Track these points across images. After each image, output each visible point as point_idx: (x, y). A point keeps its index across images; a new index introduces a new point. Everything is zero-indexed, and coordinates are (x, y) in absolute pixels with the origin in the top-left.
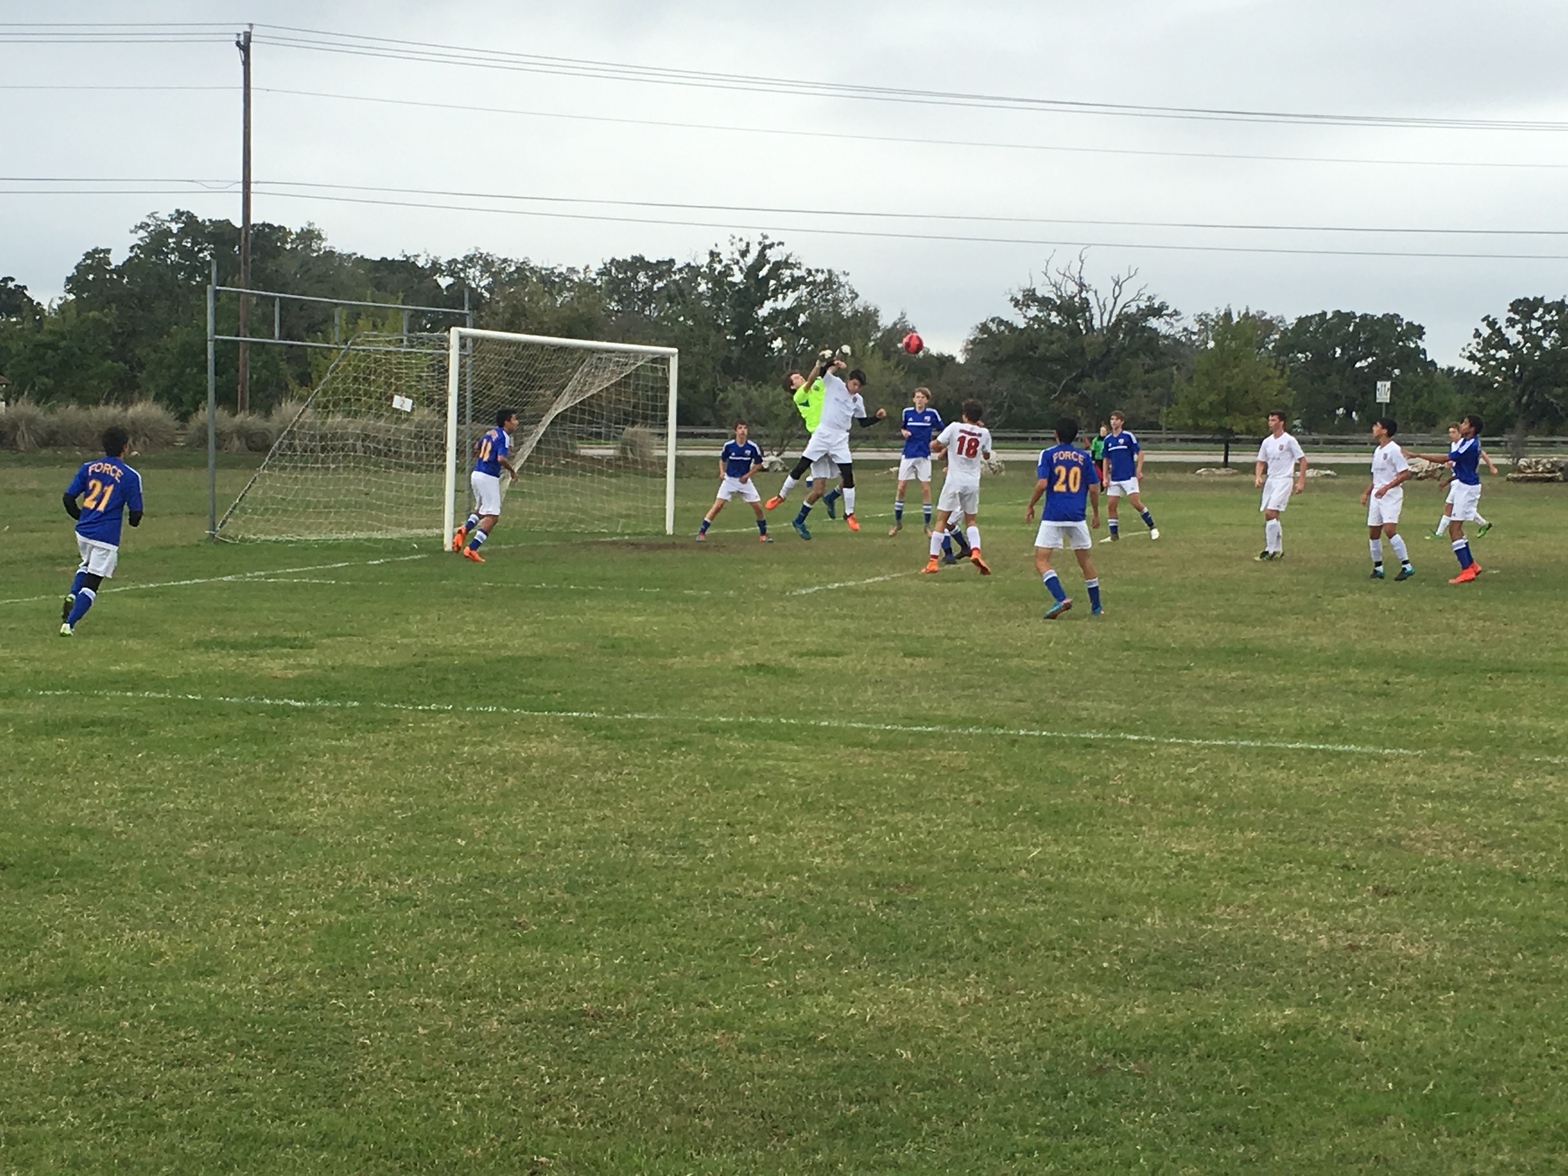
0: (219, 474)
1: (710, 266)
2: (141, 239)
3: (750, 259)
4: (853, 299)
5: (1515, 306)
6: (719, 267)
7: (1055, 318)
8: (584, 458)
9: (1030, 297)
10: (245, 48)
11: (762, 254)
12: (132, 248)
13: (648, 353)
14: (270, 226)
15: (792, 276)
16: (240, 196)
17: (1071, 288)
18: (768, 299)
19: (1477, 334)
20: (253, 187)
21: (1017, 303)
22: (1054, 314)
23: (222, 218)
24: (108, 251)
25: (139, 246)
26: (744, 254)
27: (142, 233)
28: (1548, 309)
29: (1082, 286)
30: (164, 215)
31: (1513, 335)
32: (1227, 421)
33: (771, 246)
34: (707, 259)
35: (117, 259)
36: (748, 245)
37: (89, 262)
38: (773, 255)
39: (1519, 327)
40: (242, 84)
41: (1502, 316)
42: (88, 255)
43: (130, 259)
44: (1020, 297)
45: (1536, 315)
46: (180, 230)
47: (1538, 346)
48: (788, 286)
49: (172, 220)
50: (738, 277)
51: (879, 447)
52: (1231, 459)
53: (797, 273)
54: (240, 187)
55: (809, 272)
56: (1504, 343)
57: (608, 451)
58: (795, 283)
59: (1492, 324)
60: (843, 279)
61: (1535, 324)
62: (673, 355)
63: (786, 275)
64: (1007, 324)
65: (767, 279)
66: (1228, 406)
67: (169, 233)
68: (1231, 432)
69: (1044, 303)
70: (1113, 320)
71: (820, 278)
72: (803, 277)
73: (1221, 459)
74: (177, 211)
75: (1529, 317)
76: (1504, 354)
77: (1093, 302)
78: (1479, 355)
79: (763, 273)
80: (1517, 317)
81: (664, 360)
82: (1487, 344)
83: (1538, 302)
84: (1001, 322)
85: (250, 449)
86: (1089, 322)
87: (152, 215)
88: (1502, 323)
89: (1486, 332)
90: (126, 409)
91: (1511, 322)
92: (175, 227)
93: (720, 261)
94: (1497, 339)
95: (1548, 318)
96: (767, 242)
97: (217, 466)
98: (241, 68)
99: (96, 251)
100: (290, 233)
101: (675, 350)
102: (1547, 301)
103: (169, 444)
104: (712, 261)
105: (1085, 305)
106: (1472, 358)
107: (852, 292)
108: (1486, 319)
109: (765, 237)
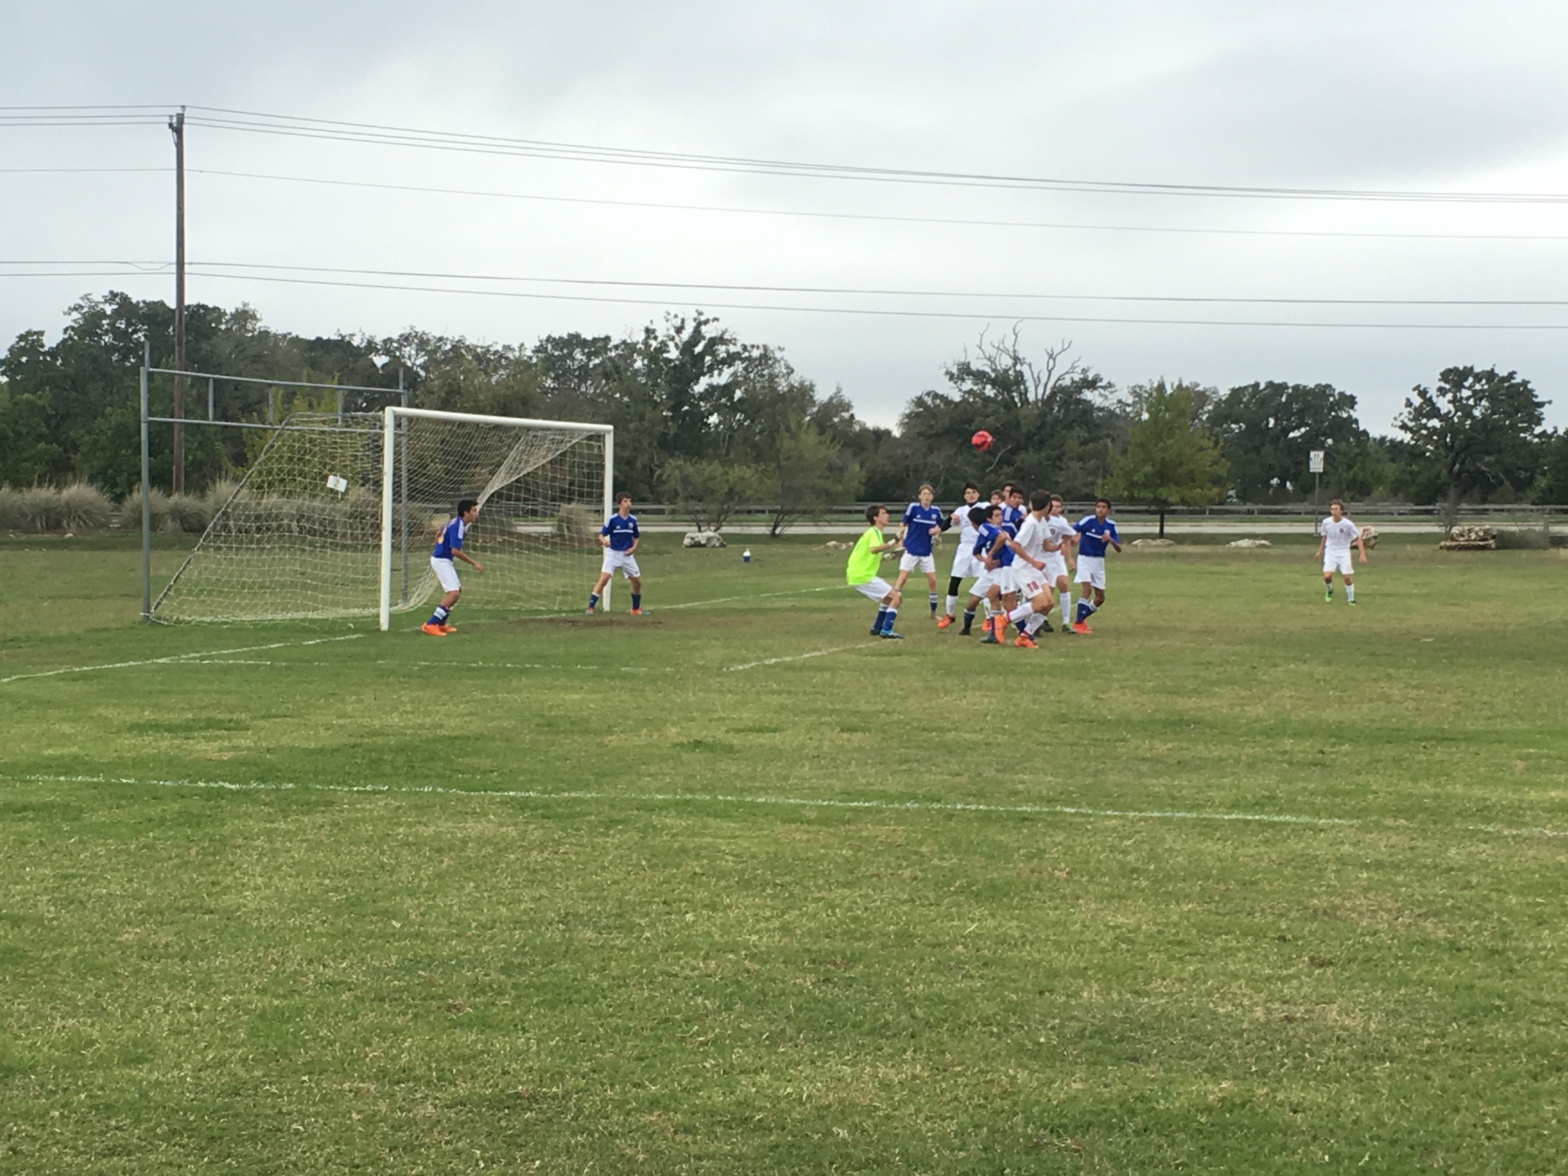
0: (155, 555)
1: (646, 343)
2: (75, 321)
3: (686, 335)
4: (789, 374)
5: (1445, 376)
6: (654, 344)
7: (990, 391)
8: (520, 535)
9: (965, 371)
10: (178, 130)
11: (697, 331)
12: (66, 330)
13: (582, 430)
14: (204, 307)
15: (727, 352)
16: (174, 277)
17: (1005, 362)
18: (704, 374)
19: (1409, 404)
20: (187, 268)
21: (952, 377)
22: (989, 387)
23: (156, 300)
24: (41, 333)
25: (73, 328)
26: (679, 330)
27: (76, 315)
28: (1478, 378)
29: (1016, 360)
30: (97, 297)
31: (1444, 404)
32: (1163, 493)
33: (706, 322)
34: (642, 336)
35: (51, 341)
36: (683, 321)
37: (22, 344)
38: (709, 331)
39: (1450, 396)
40: (175, 166)
41: (1433, 384)
42: (21, 338)
43: (64, 341)
44: (955, 370)
45: (1467, 384)
46: (114, 311)
47: (1468, 414)
48: (723, 362)
49: (106, 301)
50: (673, 354)
51: (816, 522)
52: (1167, 530)
53: (732, 349)
54: (174, 268)
55: (745, 348)
56: (1435, 412)
57: (546, 528)
58: (731, 359)
59: (1423, 393)
60: (778, 355)
61: (1465, 393)
62: (609, 432)
63: (722, 350)
64: (943, 398)
65: (702, 355)
66: (1163, 477)
67: (103, 315)
68: (1165, 502)
69: (979, 376)
70: (1048, 392)
71: (756, 353)
72: (738, 353)
73: (1157, 530)
74: (111, 292)
75: (1459, 386)
76: (1435, 423)
77: (1027, 376)
78: (1411, 424)
79: (698, 349)
80: (1447, 386)
81: (599, 437)
82: (1418, 413)
83: (1468, 372)
84: (936, 396)
85: (185, 530)
86: (1023, 395)
87: (86, 297)
88: (1432, 393)
89: (1417, 401)
90: (59, 493)
91: (1442, 391)
92: (109, 309)
93: (656, 338)
94: (1428, 409)
95: (1478, 387)
96: (703, 318)
97: (153, 546)
98: (174, 149)
99: (29, 333)
100: (225, 314)
101: (610, 427)
102: (1477, 370)
103: (105, 526)
104: (648, 338)
105: (1020, 378)
106: (1404, 427)
107: (788, 367)
108: (1417, 388)
109: (701, 314)
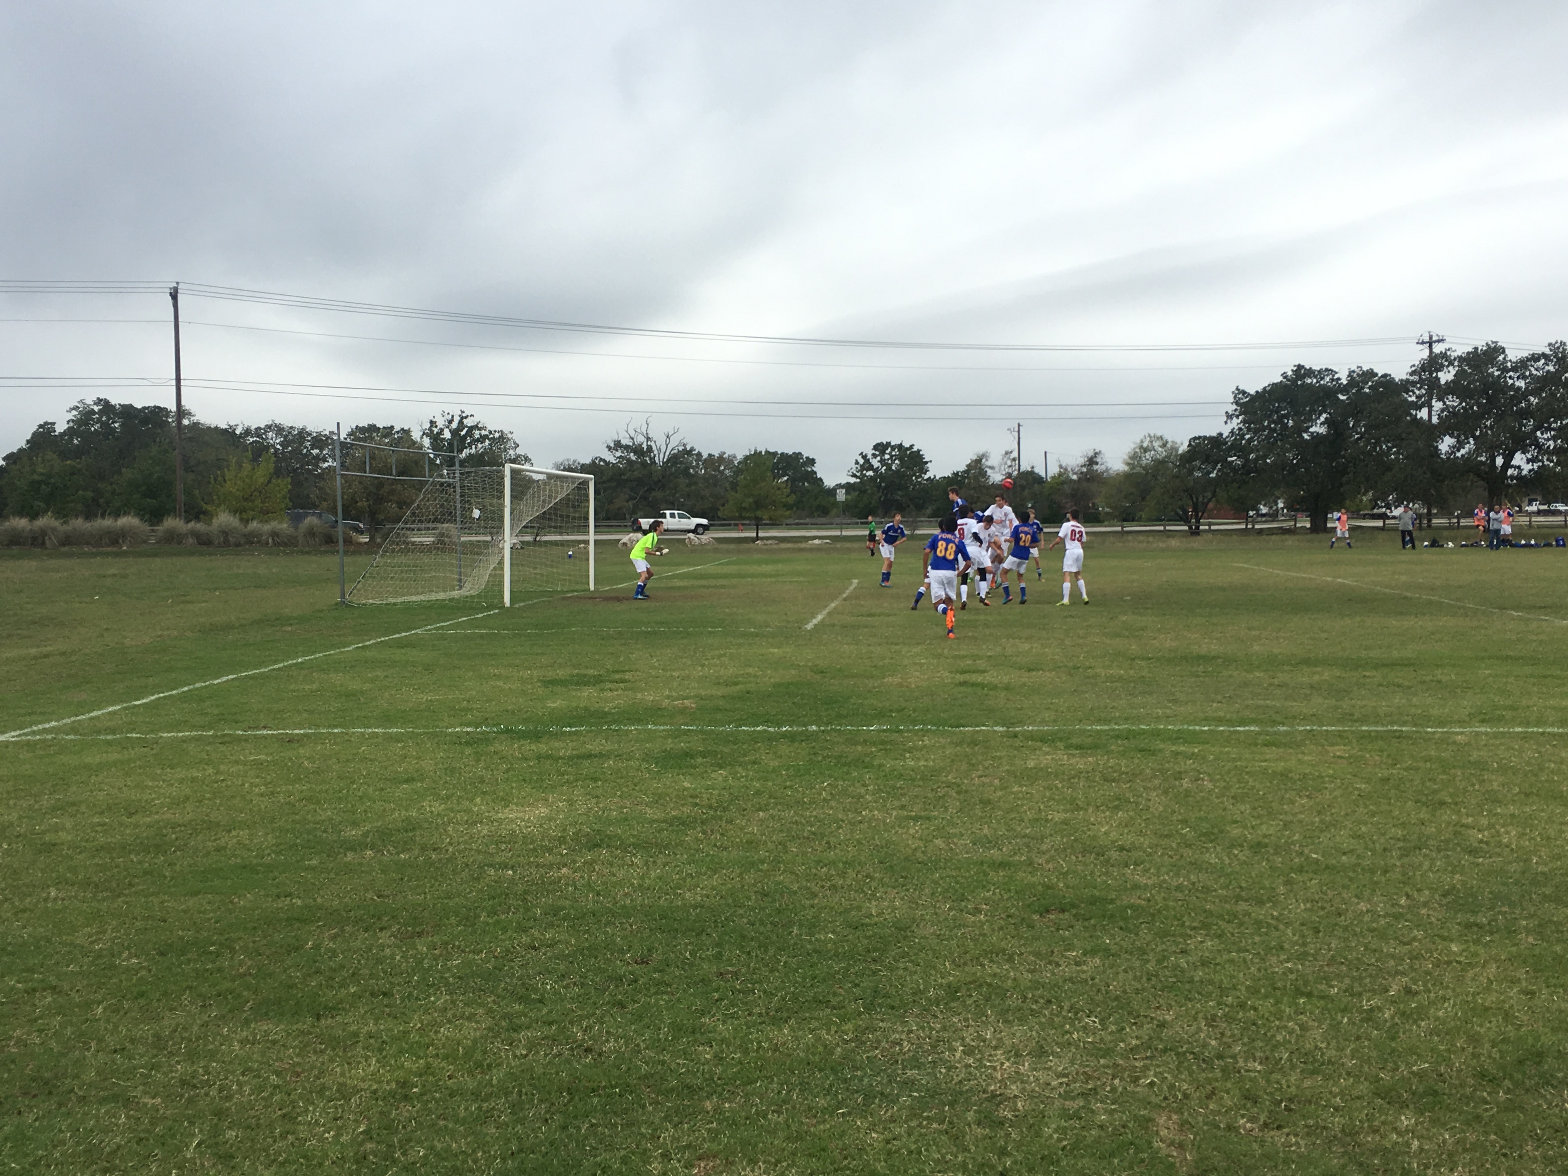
1: (430, 429)
2: (75, 416)
3: (454, 425)
4: (516, 448)
5: (876, 447)
6: (436, 430)
7: (633, 457)
9: (618, 445)
10: (174, 296)
11: (461, 422)
12: (68, 422)
14: (159, 408)
15: (480, 434)
16: (174, 388)
17: (640, 439)
18: (466, 448)
19: (857, 463)
20: (182, 383)
21: (609, 448)
22: (632, 454)
23: (127, 403)
24: (54, 424)
25: (73, 421)
26: (450, 422)
27: (74, 413)
28: (893, 448)
29: (648, 439)
30: (89, 401)
31: (875, 463)
32: (759, 513)
33: (466, 417)
34: (428, 425)
35: (61, 427)
36: (453, 416)
37: (41, 430)
38: (468, 422)
39: (879, 458)
40: (173, 319)
41: (869, 452)
42: (41, 426)
43: (69, 428)
44: (612, 445)
45: (887, 452)
46: (100, 410)
47: (889, 467)
48: (478, 440)
49: (95, 404)
50: (447, 435)
52: (760, 535)
53: (483, 433)
54: (174, 383)
55: (490, 432)
56: (871, 467)
58: (482, 439)
59: (864, 457)
60: (510, 436)
61: (887, 457)
62: (591, 479)
63: (477, 434)
64: (604, 461)
65: (465, 436)
66: (758, 505)
67: (93, 412)
68: (762, 519)
69: (627, 447)
70: (666, 457)
71: (497, 435)
72: (487, 435)
73: (754, 535)
74: (98, 398)
75: (883, 453)
76: (871, 473)
77: (654, 448)
78: (858, 474)
79: (463, 433)
80: (877, 453)
81: (585, 483)
82: (863, 468)
83: (888, 444)
84: (601, 460)
86: (652, 459)
87: (81, 401)
88: (869, 456)
89: (861, 461)
91: (874, 456)
92: (96, 408)
93: (436, 427)
94: (867, 465)
95: (894, 453)
96: (464, 415)
98: (172, 309)
99: (46, 423)
100: (171, 411)
101: (592, 476)
102: (893, 444)
104: (431, 426)
105: (650, 448)
106: (854, 476)
107: (515, 443)
108: (861, 454)
109: (463, 412)
